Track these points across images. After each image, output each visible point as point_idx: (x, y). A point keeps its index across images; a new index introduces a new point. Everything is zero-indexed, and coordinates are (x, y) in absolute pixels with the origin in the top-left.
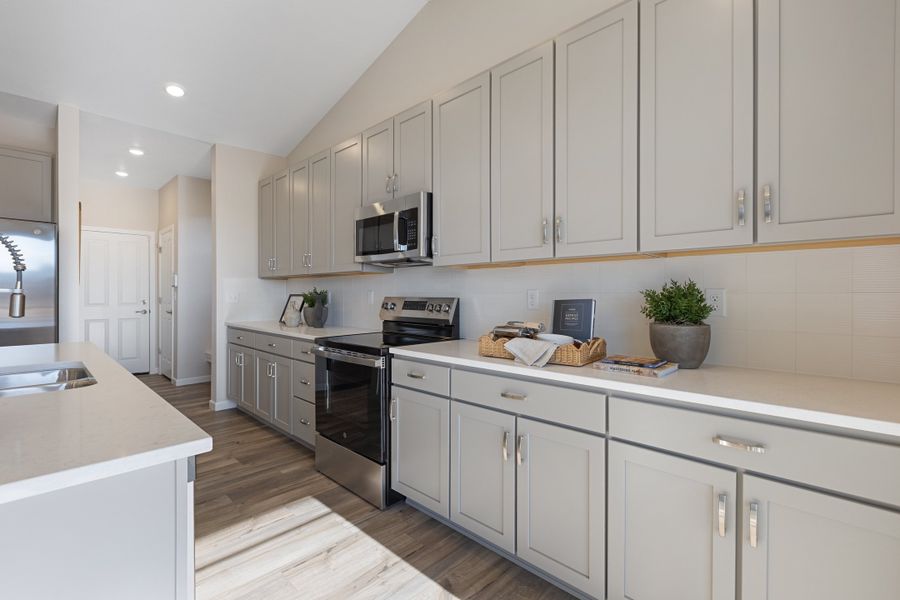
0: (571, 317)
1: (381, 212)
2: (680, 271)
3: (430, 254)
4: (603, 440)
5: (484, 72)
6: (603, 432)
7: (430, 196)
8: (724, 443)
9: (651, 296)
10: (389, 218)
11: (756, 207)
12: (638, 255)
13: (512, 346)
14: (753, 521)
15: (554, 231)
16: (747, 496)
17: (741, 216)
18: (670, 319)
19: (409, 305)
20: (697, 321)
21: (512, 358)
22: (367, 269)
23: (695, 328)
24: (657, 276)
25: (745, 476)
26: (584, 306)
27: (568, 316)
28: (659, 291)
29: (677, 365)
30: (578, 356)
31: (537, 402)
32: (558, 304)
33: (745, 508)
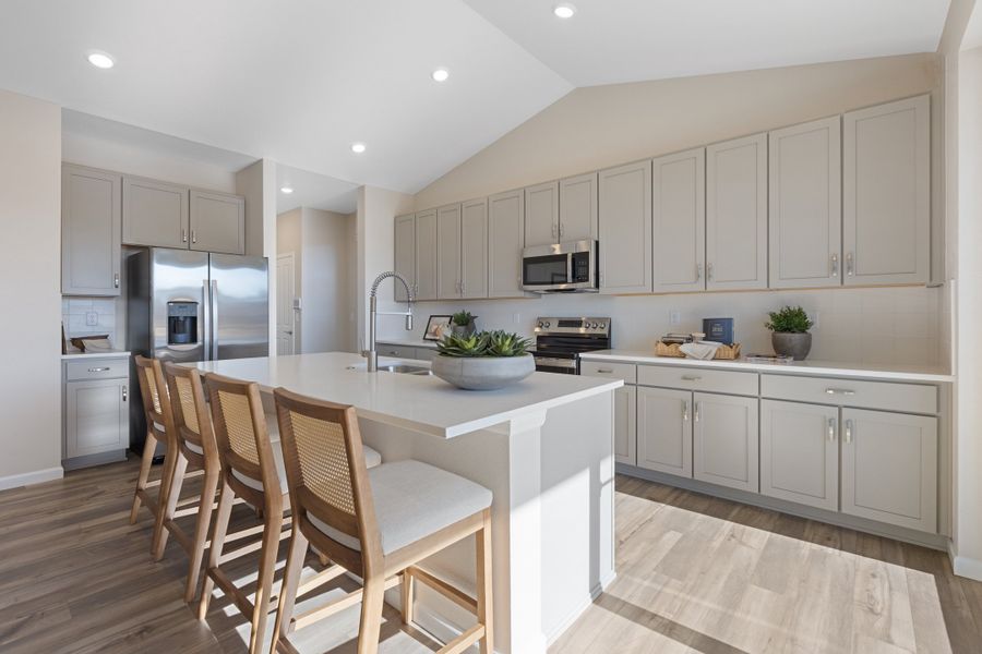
0: (717, 329)
1: (558, 252)
2: (792, 299)
3: (597, 285)
4: (757, 400)
5: (647, 159)
6: (757, 394)
7: (597, 243)
8: (831, 392)
9: (773, 316)
10: (563, 257)
11: (842, 265)
12: (768, 289)
13: (684, 348)
14: (848, 434)
15: (706, 273)
16: (844, 418)
17: (834, 269)
18: (788, 330)
19: (563, 323)
20: (803, 331)
21: (683, 356)
22: (528, 295)
23: (801, 335)
24: (776, 303)
25: (844, 409)
26: (727, 323)
27: (714, 330)
28: (778, 313)
29: (792, 358)
30: (732, 353)
31: (708, 382)
32: (705, 320)
33: (844, 426)
